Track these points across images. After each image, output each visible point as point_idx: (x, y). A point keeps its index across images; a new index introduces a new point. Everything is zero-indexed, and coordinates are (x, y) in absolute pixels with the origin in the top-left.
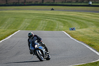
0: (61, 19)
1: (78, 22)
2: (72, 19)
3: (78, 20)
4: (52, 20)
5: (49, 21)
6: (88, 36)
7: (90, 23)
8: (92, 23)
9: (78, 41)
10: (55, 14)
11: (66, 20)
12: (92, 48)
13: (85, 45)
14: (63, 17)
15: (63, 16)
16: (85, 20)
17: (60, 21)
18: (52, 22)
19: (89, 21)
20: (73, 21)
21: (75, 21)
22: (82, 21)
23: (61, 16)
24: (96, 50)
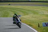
1: (22, 12)
2: (19, 10)
3: (22, 10)
4: (7, 11)
5: (5, 11)
7: (30, 12)
8: (31, 12)
10: (9, 7)
11: (15, 11)
12: (31, 27)
15: (14, 8)
16: (26, 10)
17: (12, 11)
18: (7, 12)
19: (29, 11)
20: (19, 11)
21: (21, 11)
22: (25, 11)
23: (12, 8)
24: (33, 28)
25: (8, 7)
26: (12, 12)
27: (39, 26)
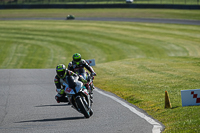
0: (62, 40)
1: (101, 46)
2: (86, 38)
3: (101, 41)
4: (39, 43)
5: (33, 45)
6: (127, 79)
8: (135, 48)
9: (101, 92)
10: (47, 28)
11: (73, 43)
12: (136, 108)
13: (119, 101)
14: (65, 35)
15: (66, 32)
16: (118, 40)
17: (58, 43)
18: (39, 46)
19: (127, 43)
20: (89, 43)
21: (94, 43)
22: (111, 43)
23: (59, 32)
24: (145, 112)
25: (42, 27)
26: (60, 49)
27: (167, 104)
